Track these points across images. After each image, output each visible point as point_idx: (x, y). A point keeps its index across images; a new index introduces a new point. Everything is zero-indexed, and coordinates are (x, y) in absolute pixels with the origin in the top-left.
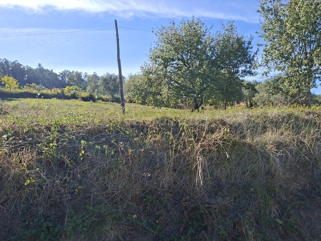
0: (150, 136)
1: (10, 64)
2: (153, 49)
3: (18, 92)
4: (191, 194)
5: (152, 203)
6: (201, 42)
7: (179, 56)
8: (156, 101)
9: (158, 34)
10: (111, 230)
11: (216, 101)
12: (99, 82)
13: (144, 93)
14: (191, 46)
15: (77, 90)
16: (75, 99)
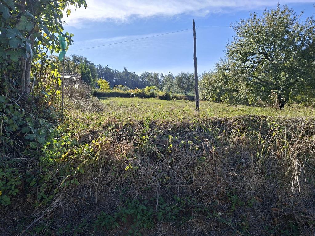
0: (234, 135)
1: (103, 69)
2: (230, 44)
3: (109, 92)
4: (283, 201)
5: (237, 203)
6: (288, 32)
7: (260, 49)
8: (232, 98)
9: (237, 28)
10: (197, 223)
11: (306, 98)
12: (174, 82)
13: (218, 91)
14: (275, 37)
15: (155, 90)
16: (153, 97)
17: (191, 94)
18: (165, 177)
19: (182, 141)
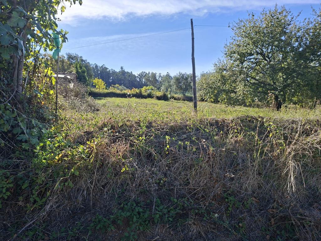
0: (231, 136)
1: (99, 68)
2: (228, 45)
3: (105, 92)
5: (234, 204)
6: (285, 33)
7: (257, 50)
8: (230, 99)
9: (235, 29)
10: (194, 224)
11: (303, 99)
12: (172, 82)
13: (216, 92)
14: (272, 38)
15: (153, 90)
16: (151, 98)
17: (189, 94)
18: (162, 179)
19: (180, 142)
